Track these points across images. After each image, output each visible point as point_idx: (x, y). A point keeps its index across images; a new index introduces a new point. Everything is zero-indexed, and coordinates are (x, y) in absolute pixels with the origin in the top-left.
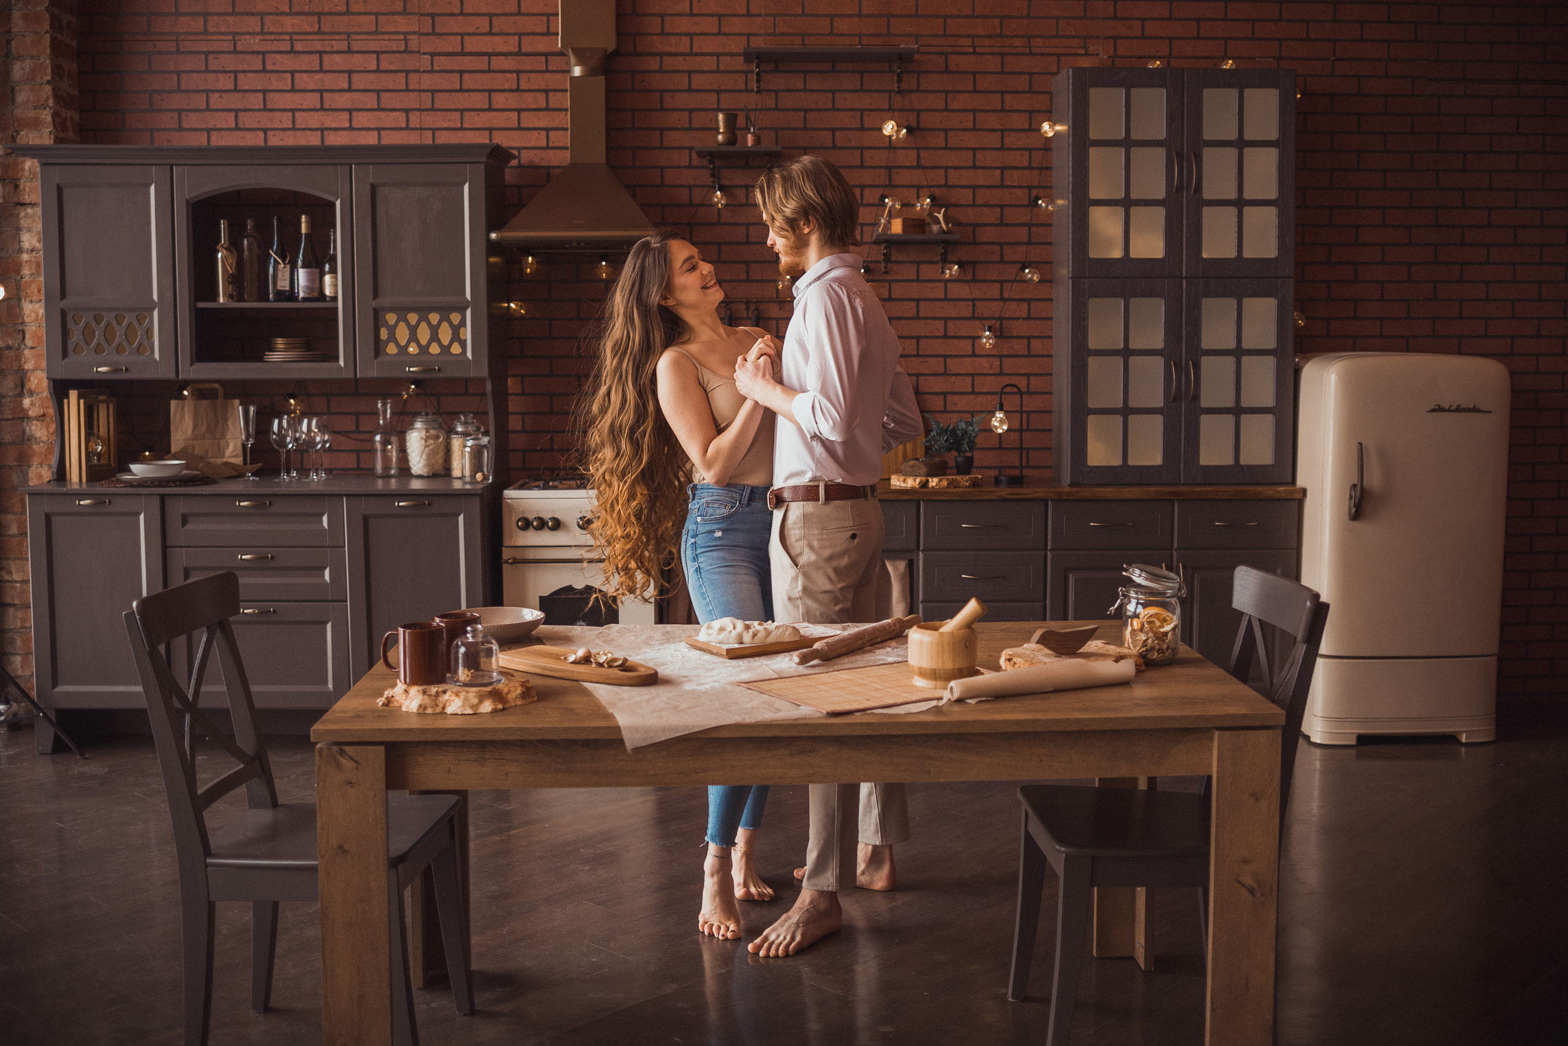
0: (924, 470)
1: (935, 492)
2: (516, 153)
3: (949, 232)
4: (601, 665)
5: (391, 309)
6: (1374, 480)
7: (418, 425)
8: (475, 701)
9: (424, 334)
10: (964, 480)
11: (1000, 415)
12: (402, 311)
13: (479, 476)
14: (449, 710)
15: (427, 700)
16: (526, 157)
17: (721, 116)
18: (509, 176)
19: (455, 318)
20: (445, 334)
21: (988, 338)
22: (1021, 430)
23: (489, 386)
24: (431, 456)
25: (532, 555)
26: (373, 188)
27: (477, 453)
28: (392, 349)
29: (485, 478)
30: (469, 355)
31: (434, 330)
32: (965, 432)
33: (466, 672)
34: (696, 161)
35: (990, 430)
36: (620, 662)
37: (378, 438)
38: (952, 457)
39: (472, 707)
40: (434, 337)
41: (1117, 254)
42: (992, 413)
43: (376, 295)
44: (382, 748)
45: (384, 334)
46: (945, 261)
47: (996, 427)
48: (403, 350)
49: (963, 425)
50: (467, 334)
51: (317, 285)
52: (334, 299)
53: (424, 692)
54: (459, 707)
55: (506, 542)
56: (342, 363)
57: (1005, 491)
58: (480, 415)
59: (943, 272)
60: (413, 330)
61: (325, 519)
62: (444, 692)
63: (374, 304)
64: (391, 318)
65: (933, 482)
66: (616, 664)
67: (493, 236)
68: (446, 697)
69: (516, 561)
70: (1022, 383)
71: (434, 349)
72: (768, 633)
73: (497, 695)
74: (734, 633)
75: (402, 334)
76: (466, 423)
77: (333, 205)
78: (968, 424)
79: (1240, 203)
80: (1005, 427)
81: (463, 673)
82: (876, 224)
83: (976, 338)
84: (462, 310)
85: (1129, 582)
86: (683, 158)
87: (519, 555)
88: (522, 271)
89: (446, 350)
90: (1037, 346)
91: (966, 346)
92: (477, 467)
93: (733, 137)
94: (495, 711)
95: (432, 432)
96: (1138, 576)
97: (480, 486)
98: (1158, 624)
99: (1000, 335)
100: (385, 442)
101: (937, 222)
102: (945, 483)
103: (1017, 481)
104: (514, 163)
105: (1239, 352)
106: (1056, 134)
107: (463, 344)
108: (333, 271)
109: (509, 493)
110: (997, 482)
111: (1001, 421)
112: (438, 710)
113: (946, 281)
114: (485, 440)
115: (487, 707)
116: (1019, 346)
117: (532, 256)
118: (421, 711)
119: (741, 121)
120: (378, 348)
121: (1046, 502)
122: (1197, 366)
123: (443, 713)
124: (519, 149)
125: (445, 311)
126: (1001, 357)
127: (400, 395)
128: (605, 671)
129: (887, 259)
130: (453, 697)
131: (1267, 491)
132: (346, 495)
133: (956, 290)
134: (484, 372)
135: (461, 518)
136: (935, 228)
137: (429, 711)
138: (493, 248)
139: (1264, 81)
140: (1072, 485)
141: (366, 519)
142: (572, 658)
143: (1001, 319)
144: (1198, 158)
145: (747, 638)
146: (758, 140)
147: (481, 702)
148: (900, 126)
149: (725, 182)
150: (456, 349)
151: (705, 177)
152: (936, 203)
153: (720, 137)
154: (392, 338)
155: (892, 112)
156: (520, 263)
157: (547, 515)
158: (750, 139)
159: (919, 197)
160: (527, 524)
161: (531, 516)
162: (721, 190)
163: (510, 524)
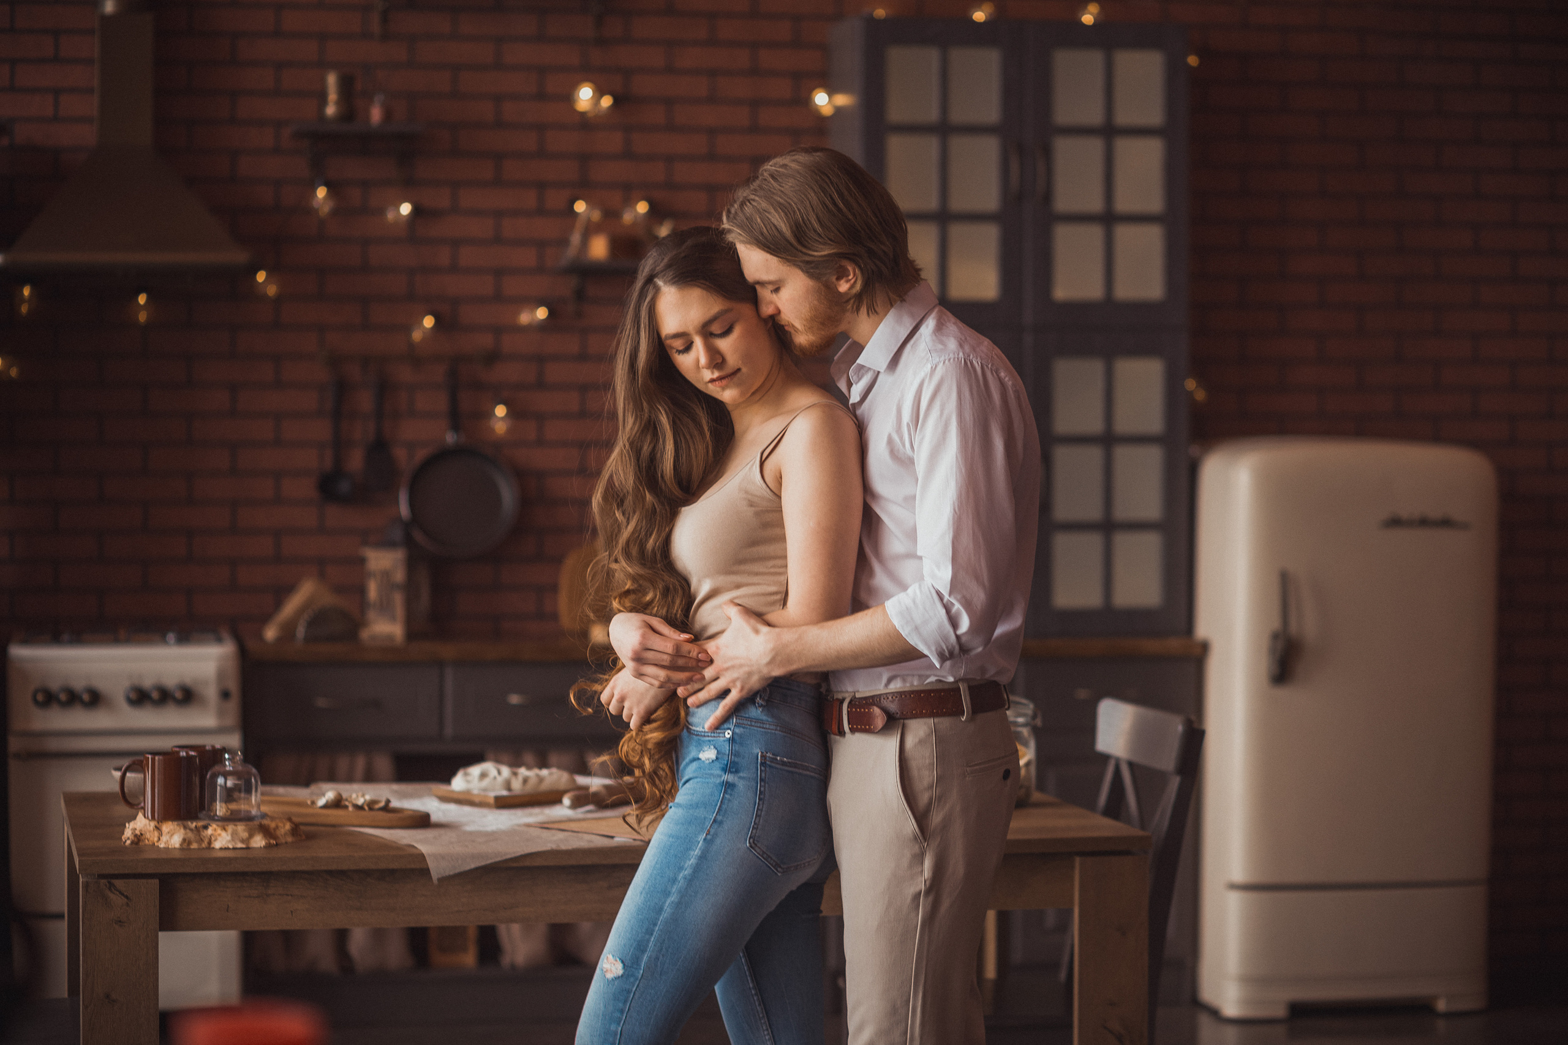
4: (359, 808)
6: (1309, 626)
8: (245, 835)
14: (217, 845)
15: (190, 835)
16: (21, 133)
17: (332, 80)
25: (55, 745)
33: (224, 805)
34: (287, 143)
36: (382, 804)
39: (242, 841)
44: (157, 881)
53: (185, 828)
54: (229, 841)
55: (16, 726)
62: (206, 827)
66: (377, 806)
68: (210, 831)
72: (541, 780)
73: (266, 831)
74: (500, 779)
79: (1109, 219)
81: (221, 807)
82: (564, 242)
93: (350, 111)
94: (268, 846)
105: (1108, 440)
106: (839, 111)
109: (19, 652)
112: (204, 845)
115: (259, 842)
117: (29, 286)
118: (185, 846)
123: (209, 847)
128: (367, 813)
129: (580, 295)
130: (219, 831)
131: (1152, 646)
137: (194, 846)
139: (1142, 39)
142: (321, 802)
144: (1048, 152)
145: (517, 785)
146: (388, 115)
147: (251, 836)
148: (600, 92)
149: (335, 176)
151: (301, 166)
152: (657, 213)
153: (331, 110)
155: (586, 73)
156: (12, 298)
157: (78, 685)
158: (376, 114)
159: (629, 202)
160: (48, 698)
161: (54, 686)
162: (327, 184)
163: (20, 698)
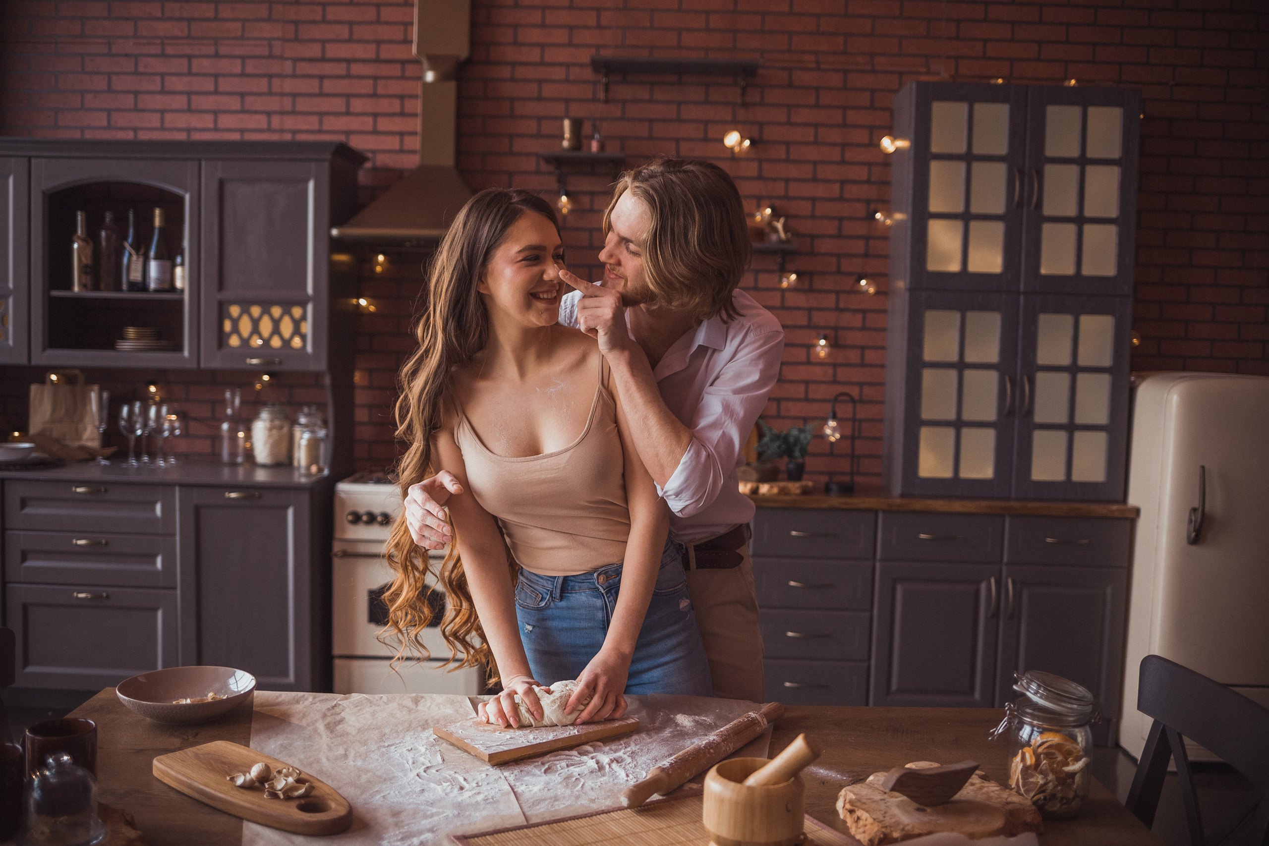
0: (755, 476)
1: (766, 499)
2: (370, 155)
3: (788, 241)
5: (235, 302)
6: (1216, 504)
7: (265, 415)
9: (266, 326)
10: (795, 487)
11: (832, 423)
12: (245, 305)
13: (314, 469)
16: (382, 160)
17: (567, 123)
18: (363, 177)
19: (297, 312)
20: (287, 327)
21: (823, 347)
22: (853, 438)
23: (327, 380)
24: (275, 446)
25: (362, 548)
26: (222, 184)
27: (313, 445)
28: (234, 341)
29: (320, 470)
30: (309, 349)
31: (276, 323)
32: (797, 440)
34: (544, 167)
35: (822, 437)
37: (225, 426)
38: (783, 463)
40: (276, 331)
41: (955, 267)
42: (825, 421)
43: (221, 287)
45: (228, 326)
46: (783, 271)
47: (828, 436)
48: (245, 342)
49: (795, 432)
50: (307, 328)
51: (168, 276)
52: (182, 291)
55: (338, 535)
56: (186, 353)
57: (835, 501)
58: (321, 406)
59: (780, 282)
60: (256, 323)
61: (158, 508)
63: (219, 296)
64: (235, 310)
65: (764, 489)
67: (335, 232)
69: (346, 554)
70: (855, 392)
71: (276, 342)
75: (245, 326)
76: (307, 415)
77: (181, 200)
78: (801, 431)
79: (1080, 220)
80: (838, 436)
83: (810, 347)
84: (303, 304)
85: (1021, 700)
86: (530, 164)
87: (350, 548)
88: (373, 271)
89: (287, 343)
90: (871, 356)
91: (801, 354)
92: (313, 458)
93: (578, 143)
95: (277, 423)
96: (1034, 694)
97: (313, 479)
98: (1060, 758)
99: (834, 344)
100: (233, 431)
101: (775, 230)
102: (775, 490)
103: (847, 490)
104: (368, 165)
105: (1074, 369)
106: (898, 150)
107: (303, 338)
108: (182, 264)
109: (344, 488)
110: (827, 490)
111: (834, 429)
113: (783, 291)
114: (322, 433)
116: (853, 356)
117: (384, 254)
119: (587, 129)
120: (222, 339)
121: (876, 512)
122: (1032, 382)
124: (374, 152)
125: (286, 306)
126: (835, 366)
127: (252, 385)
131: (1100, 509)
132: (182, 485)
133: (794, 300)
134: (322, 365)
135: (290, 512)
136: (774, 237)
138: (336, 245)
139: (1107, 100)
140: (903, 496)
141: (197, 509)
143: (836, 329)
144: (1040, 174)
146: (602, 147)
148: (743, 138)
149: (571, 188)
150: (297, 342)
151: (551, 182)
152: (776, 214)
153: (566, 144)
154: (236, 330)
155: (734, 124)
156: (373, 262)
157: (377, 510)
158: (595, 146)
159: (759, 207)
160: (356, 518)
161: (362, 510)
162: (567, 195)
163: (341, 518)
